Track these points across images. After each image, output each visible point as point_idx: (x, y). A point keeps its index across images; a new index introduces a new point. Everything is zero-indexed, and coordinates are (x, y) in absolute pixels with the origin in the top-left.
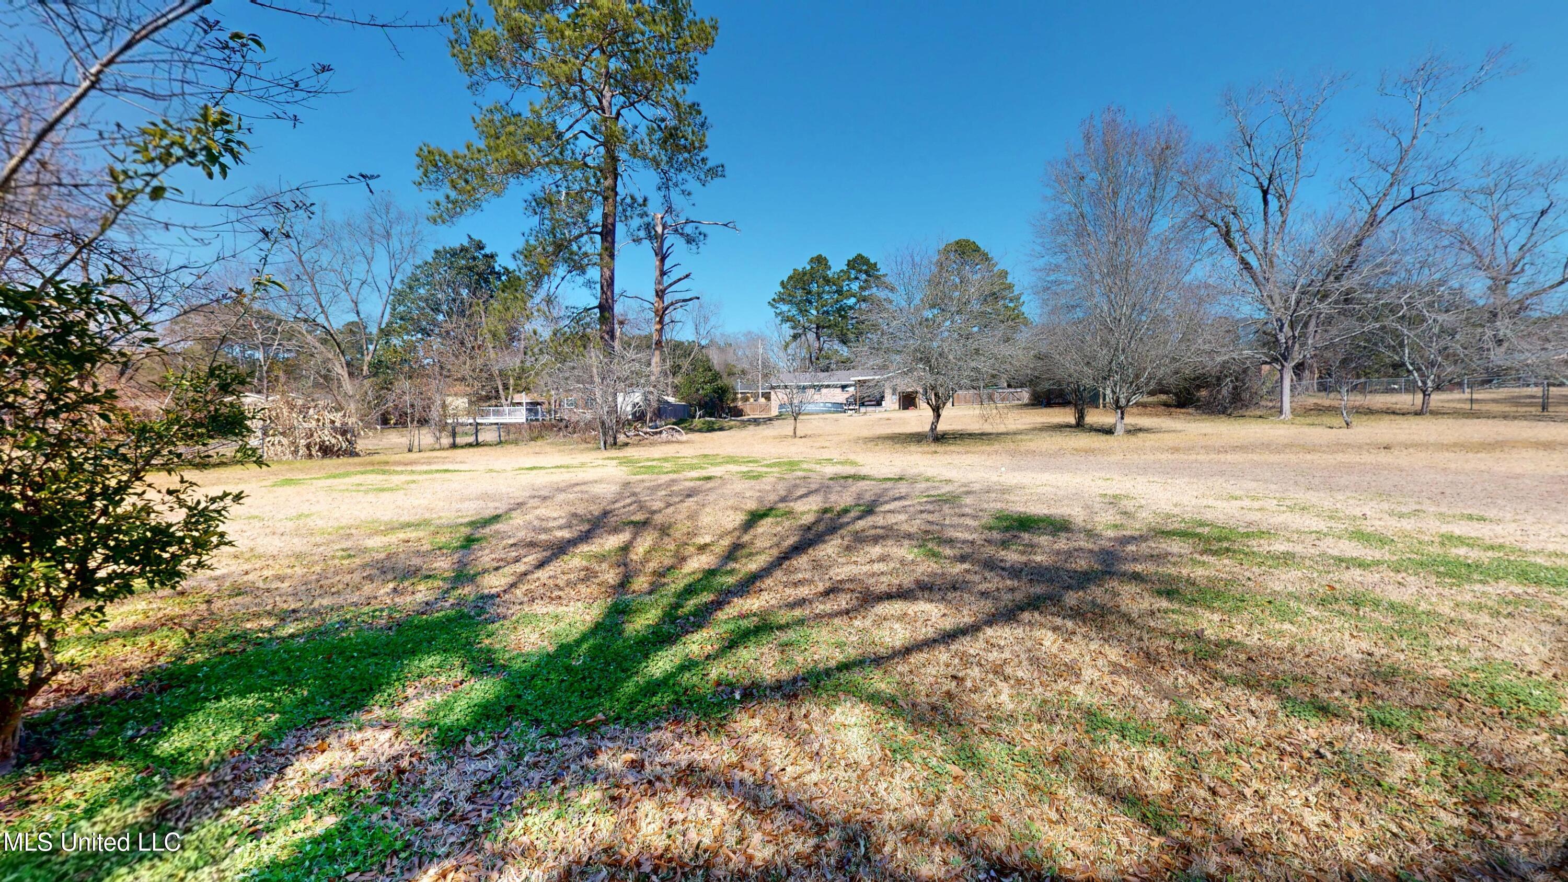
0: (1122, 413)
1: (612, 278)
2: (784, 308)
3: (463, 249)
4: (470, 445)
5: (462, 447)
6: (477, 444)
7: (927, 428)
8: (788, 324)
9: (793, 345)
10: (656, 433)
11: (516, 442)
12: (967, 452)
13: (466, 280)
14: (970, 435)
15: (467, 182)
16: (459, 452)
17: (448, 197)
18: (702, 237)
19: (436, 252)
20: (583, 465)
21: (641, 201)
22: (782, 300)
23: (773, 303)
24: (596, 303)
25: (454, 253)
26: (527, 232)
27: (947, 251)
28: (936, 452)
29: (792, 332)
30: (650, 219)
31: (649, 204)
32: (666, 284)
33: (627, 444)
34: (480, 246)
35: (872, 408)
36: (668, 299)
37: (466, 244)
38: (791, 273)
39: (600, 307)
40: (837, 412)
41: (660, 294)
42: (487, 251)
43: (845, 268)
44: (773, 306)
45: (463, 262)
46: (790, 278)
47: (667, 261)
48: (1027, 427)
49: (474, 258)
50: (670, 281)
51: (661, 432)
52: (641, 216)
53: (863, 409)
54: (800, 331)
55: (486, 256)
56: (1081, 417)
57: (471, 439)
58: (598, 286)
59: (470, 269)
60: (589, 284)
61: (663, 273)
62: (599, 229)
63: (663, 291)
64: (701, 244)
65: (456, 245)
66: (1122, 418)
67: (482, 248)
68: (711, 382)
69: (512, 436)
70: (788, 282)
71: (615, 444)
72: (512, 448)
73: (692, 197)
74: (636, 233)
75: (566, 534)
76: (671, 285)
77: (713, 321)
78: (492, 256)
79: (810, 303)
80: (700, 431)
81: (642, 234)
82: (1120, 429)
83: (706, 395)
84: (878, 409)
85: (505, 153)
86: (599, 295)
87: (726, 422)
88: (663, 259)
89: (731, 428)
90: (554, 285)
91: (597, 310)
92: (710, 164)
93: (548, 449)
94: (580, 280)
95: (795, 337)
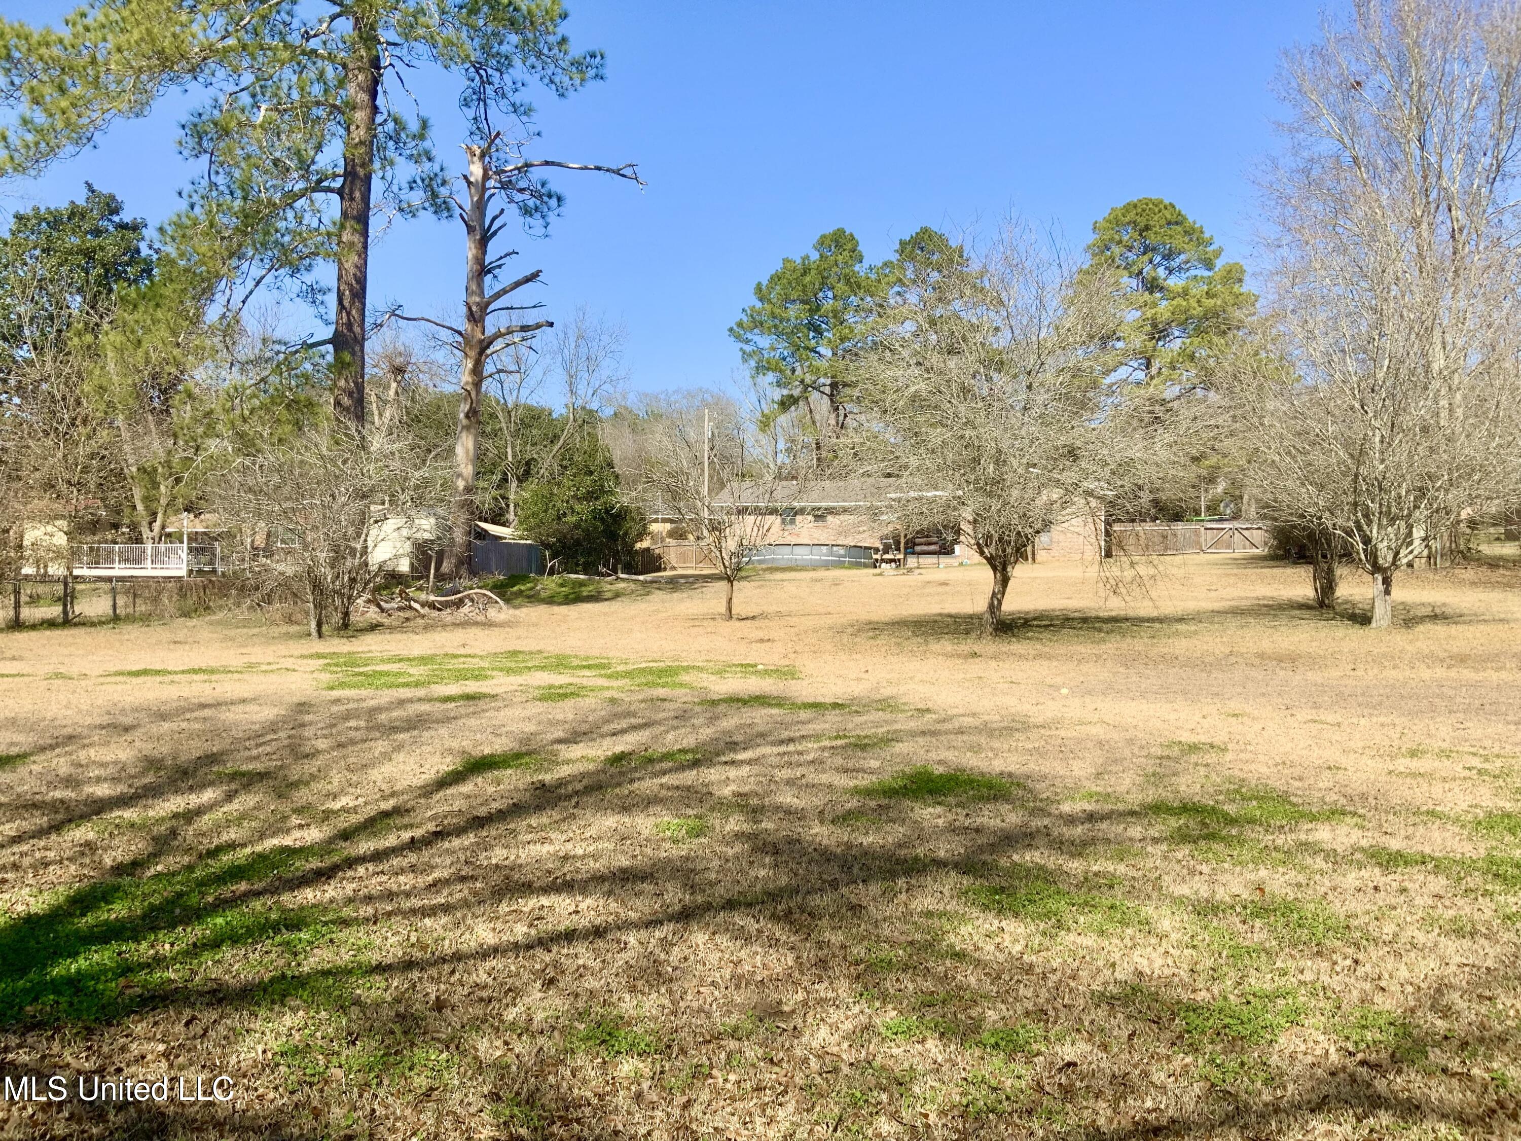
0: (1387, 582)
1: (362, 281)
2: (764, 341)
3: (76, 213)
4: (51, 624)
5: (34, 627)
6: (66, 622)
7: (980, 605)
8: (771, 377)
9: (783, 419)
10: (446, 605)
11: (145, 619)
12: (1039, 656)
13: (79, 277)
14: (1085, 620)
15: (62, 90)
16: (21, 637)
17: (25, 122)
18: (553, 202)
19: (19, 218)
20: (251, 667)
21: (414, 126)
22: (757, 324)
23: (738, 332)
24: (328, 332)
25: (55, 221)
26: (187, 188)
27: (1116, 223)
28: (975, 655)
29: (778, 394)
30: (437, 168)
31: (433, 133)
32: (488, 293)
33: (374, 627)
34: (112, 207)
35: (932, 559)
36: (493, 323)
37: (81, 202)
38: (778, 266)
39: (338, 341)
40: (858, 565)
41: (476, 317)
42: (126, 216)
43: (894, 257)
44: (739, 338)
45: (75, 241)
46: (776, 279)
47: (491, 245)
48: (1217, 606)
49: (97, 232)
50: (498, 287)
51: (459, 603)
52: (415, 159)
53: (912, 561)
54: (796, 392)
55: (122, 226)
56: (1327, 587)
57: (55, 611)
58: (331, 299)
59: (89, 254)
60: (312, 293)
61: (482, 270)
62: (338, 183)
63: (484, 307)
64: (552, 217)
65: (63, 205)
66: (1387, 592)
67: (116, 211)
68: (590, 496)
69: (142, 608)
70: (770, 288)
71: (346, 626)
72: (132, 632)
73: (535, 116)
74: (406, 195)
75: (103, 791)
76: (498, 296)
77: (607, 368)
78: (134, 227)
79: (819, 332)
80: (550, 601)
81: (417, 197)
82: (1381, 613)
83: (577, 526)
84: (944, 560)
85: (136, 35)
86: (333, 316)
87: (607, 585)
88: (483, 243)
89: (617, 595)
90: (239, 293)
91: (330, 347)
92: (576, 50)
93: (205, 634)
94: (292, 285)
95: (786, 404)
